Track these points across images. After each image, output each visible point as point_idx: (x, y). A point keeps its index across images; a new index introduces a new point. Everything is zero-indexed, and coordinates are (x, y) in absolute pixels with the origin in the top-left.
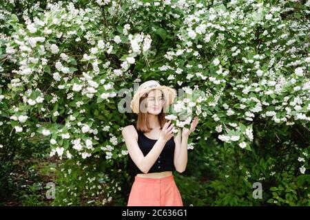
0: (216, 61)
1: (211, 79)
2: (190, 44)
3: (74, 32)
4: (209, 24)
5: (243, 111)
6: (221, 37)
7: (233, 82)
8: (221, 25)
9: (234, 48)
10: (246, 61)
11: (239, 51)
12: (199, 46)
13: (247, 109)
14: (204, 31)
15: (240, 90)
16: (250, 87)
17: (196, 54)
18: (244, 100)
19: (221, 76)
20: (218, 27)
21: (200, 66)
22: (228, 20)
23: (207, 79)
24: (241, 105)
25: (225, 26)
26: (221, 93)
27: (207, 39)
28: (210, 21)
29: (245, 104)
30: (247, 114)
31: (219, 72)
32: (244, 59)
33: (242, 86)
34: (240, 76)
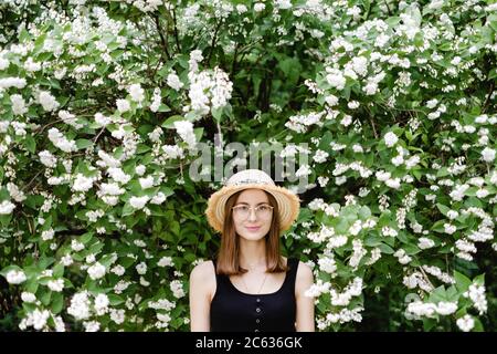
0: (390, 138)
1: (380, 176)
2: (332, 100)
3: (92, 67)
4: (375, 56)
5: (451, 239)
6: (405, 80)
7: (434, 172)
8: (402, 56)
9: (432, 103)
10: (459, 129)
11: (443, 109)
12: (353, 105)
13: (461, 234)
14: (364, 72)
15: (446, 190)
16: (466, 186)
17: (347, 121)
18: (452, 214)
19: (401, 169)
20: (394, 60)
21: (357, 148)
22: (420, 44)
23: (373, 177)
24: (446, 225)
25: (412, 57)
26: (410, 200)
27: (371, 88)
28: (378, 49)
29: (455, 222)
30: (460, 244)
31: (397, 161)
32: (454, 123)
33: (449, 183)
34: (447, 158)
